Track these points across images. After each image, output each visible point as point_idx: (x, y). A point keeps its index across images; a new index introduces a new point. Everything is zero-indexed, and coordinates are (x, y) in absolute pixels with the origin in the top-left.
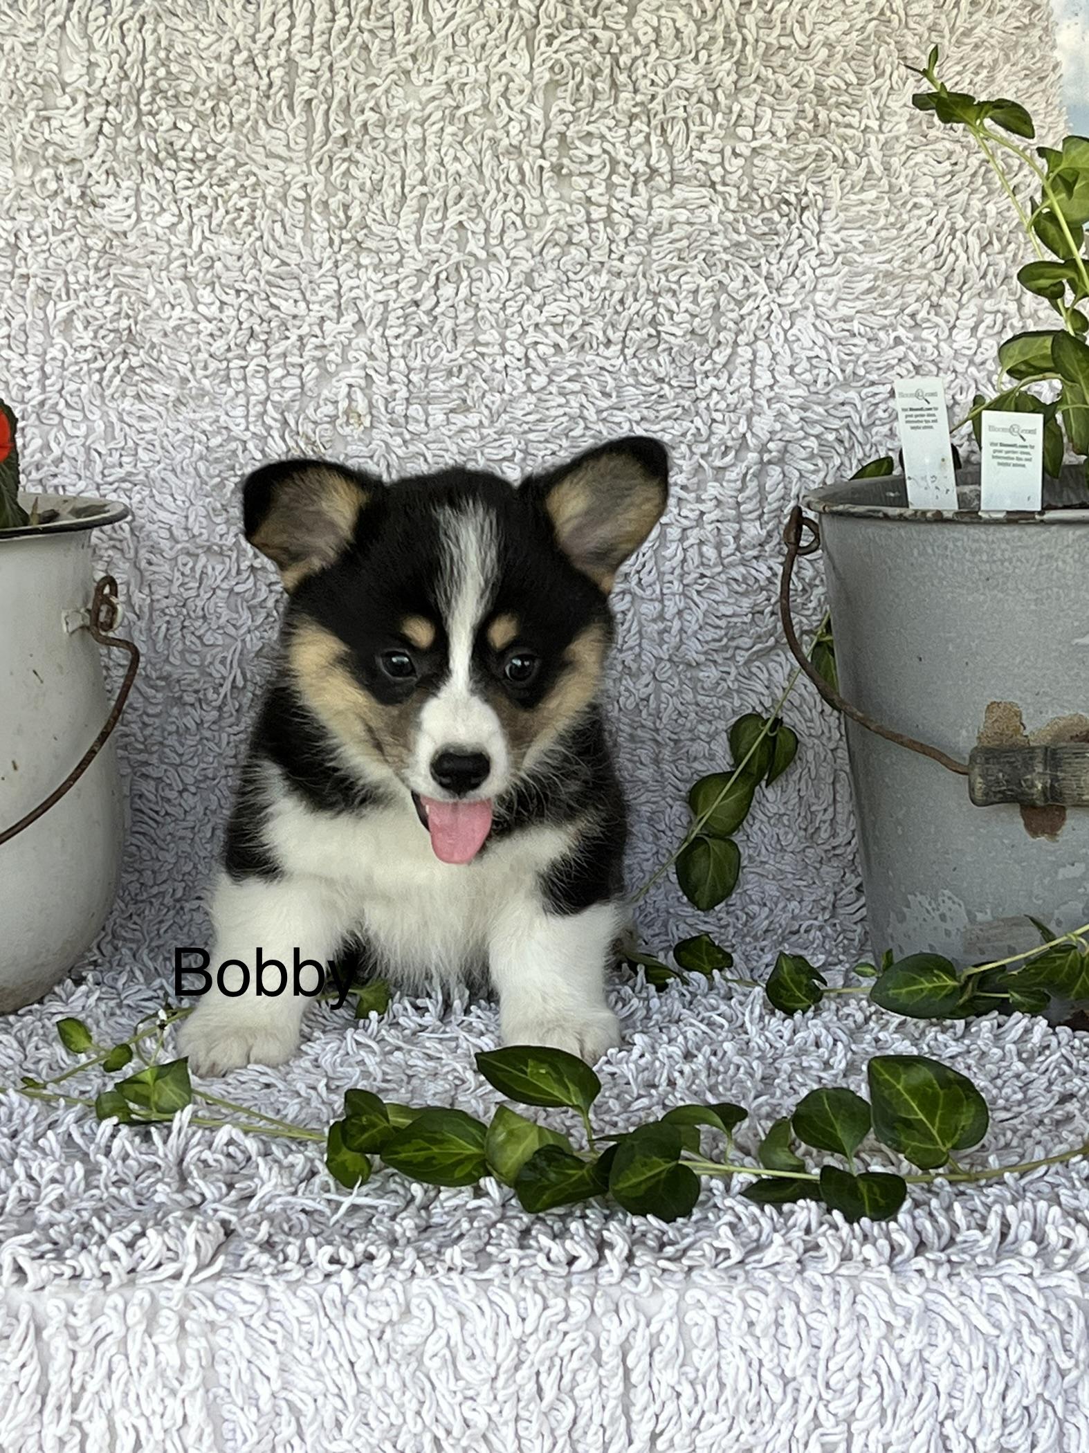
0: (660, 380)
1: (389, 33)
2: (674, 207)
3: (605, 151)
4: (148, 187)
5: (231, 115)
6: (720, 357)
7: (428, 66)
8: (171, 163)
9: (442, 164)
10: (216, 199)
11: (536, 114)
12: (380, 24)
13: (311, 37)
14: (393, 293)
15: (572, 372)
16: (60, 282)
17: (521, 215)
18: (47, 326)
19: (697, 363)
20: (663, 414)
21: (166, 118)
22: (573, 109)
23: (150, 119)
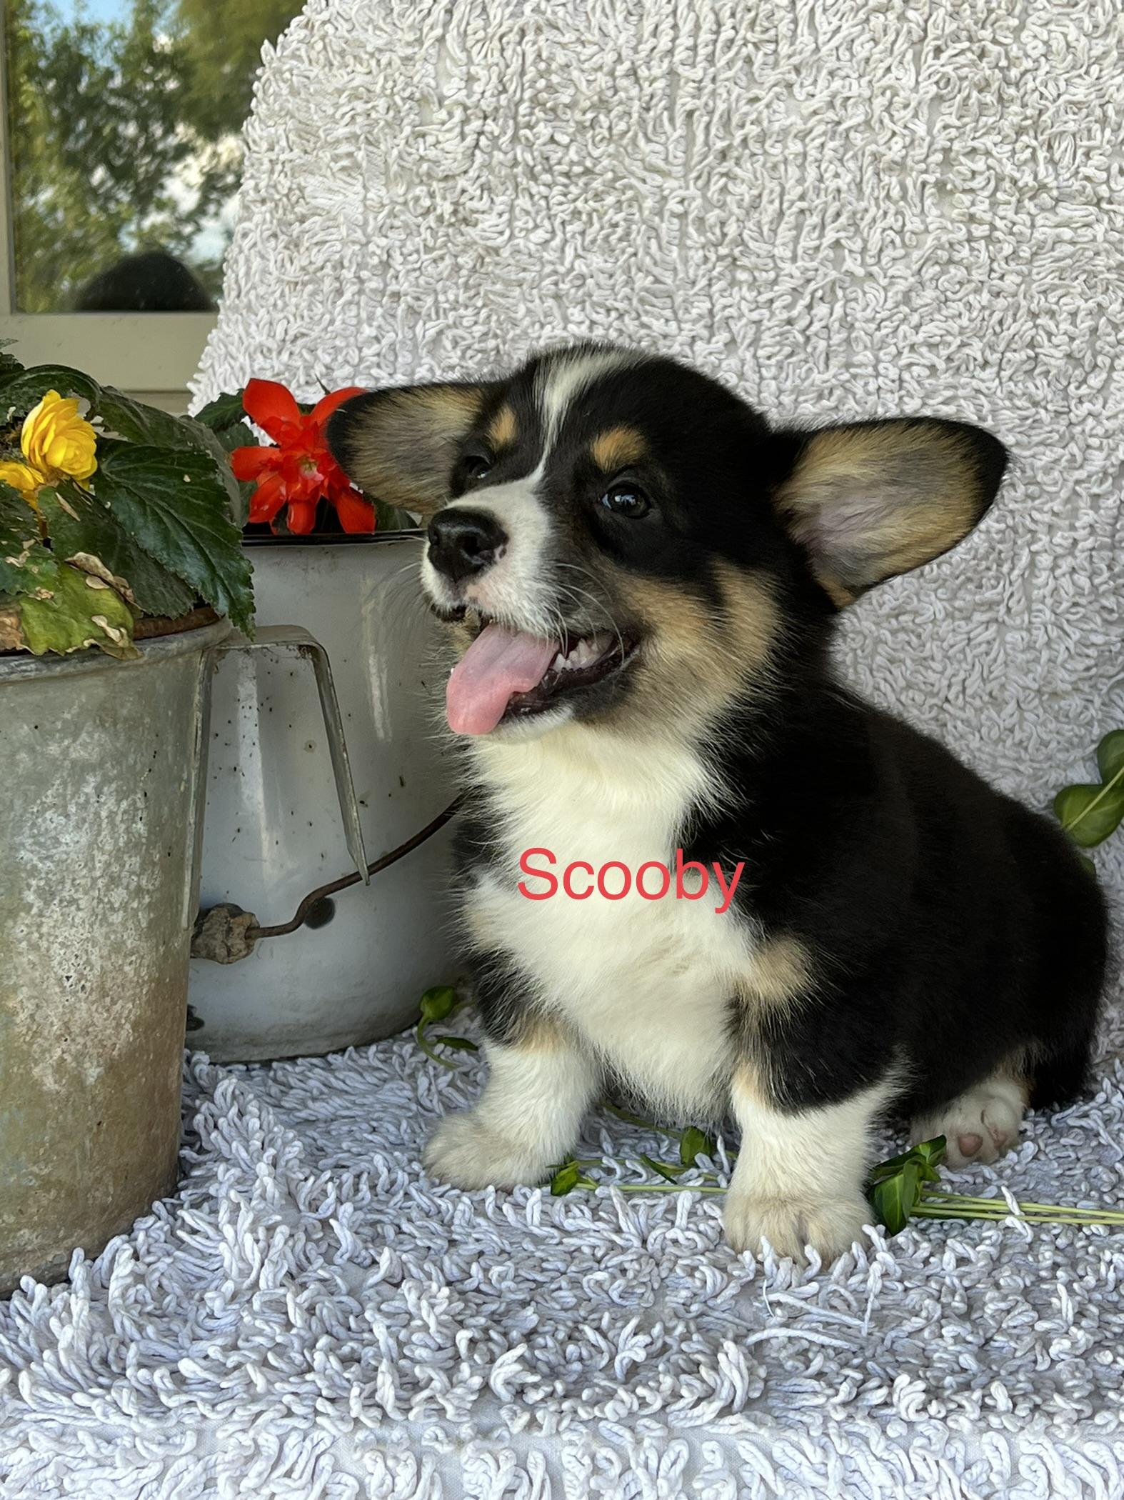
0: (1035, 404)
1: (772, 46)
2: (1057, 226)
3: (989, 168)
4: (523, 202)
5: (610, 129)
6: (1095, 381)
7: (811, 80)
8: (546, 178)
9: (821, 180)
10: (590, 215)
11: (921, 129)
12: (766, 37)
13: (694, 48)
14: (766, 312)
15: (949, 393)
16: (429, 301)
17: (900, 232)
18: (416, 346)
19: (1072, 387)
20: (1036, 439)
21: (544, 130)
22: (958, 123)
23: (527, 132)
